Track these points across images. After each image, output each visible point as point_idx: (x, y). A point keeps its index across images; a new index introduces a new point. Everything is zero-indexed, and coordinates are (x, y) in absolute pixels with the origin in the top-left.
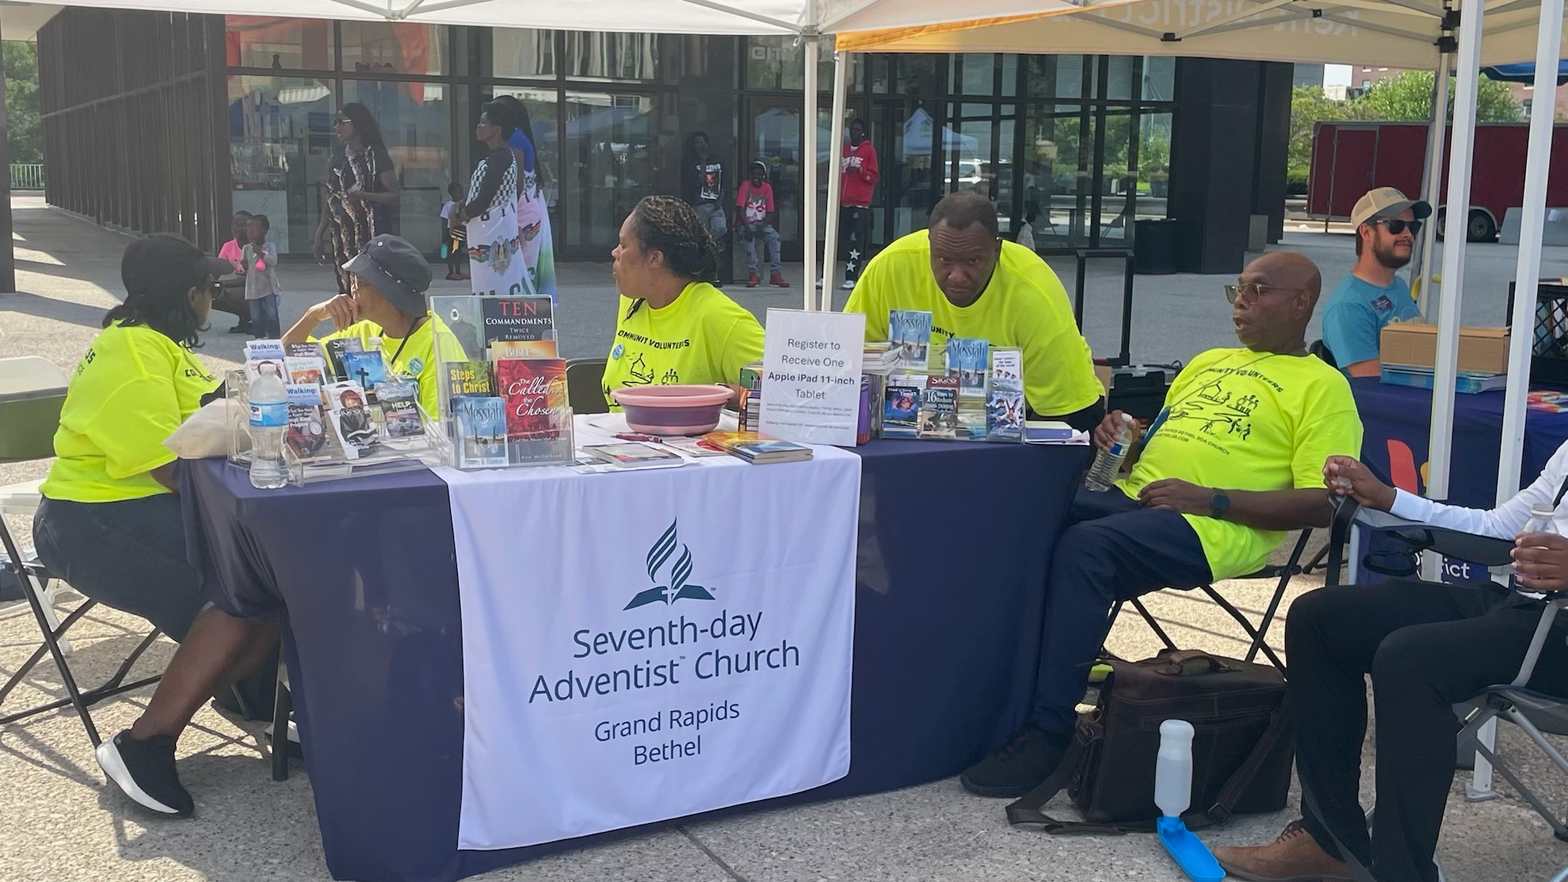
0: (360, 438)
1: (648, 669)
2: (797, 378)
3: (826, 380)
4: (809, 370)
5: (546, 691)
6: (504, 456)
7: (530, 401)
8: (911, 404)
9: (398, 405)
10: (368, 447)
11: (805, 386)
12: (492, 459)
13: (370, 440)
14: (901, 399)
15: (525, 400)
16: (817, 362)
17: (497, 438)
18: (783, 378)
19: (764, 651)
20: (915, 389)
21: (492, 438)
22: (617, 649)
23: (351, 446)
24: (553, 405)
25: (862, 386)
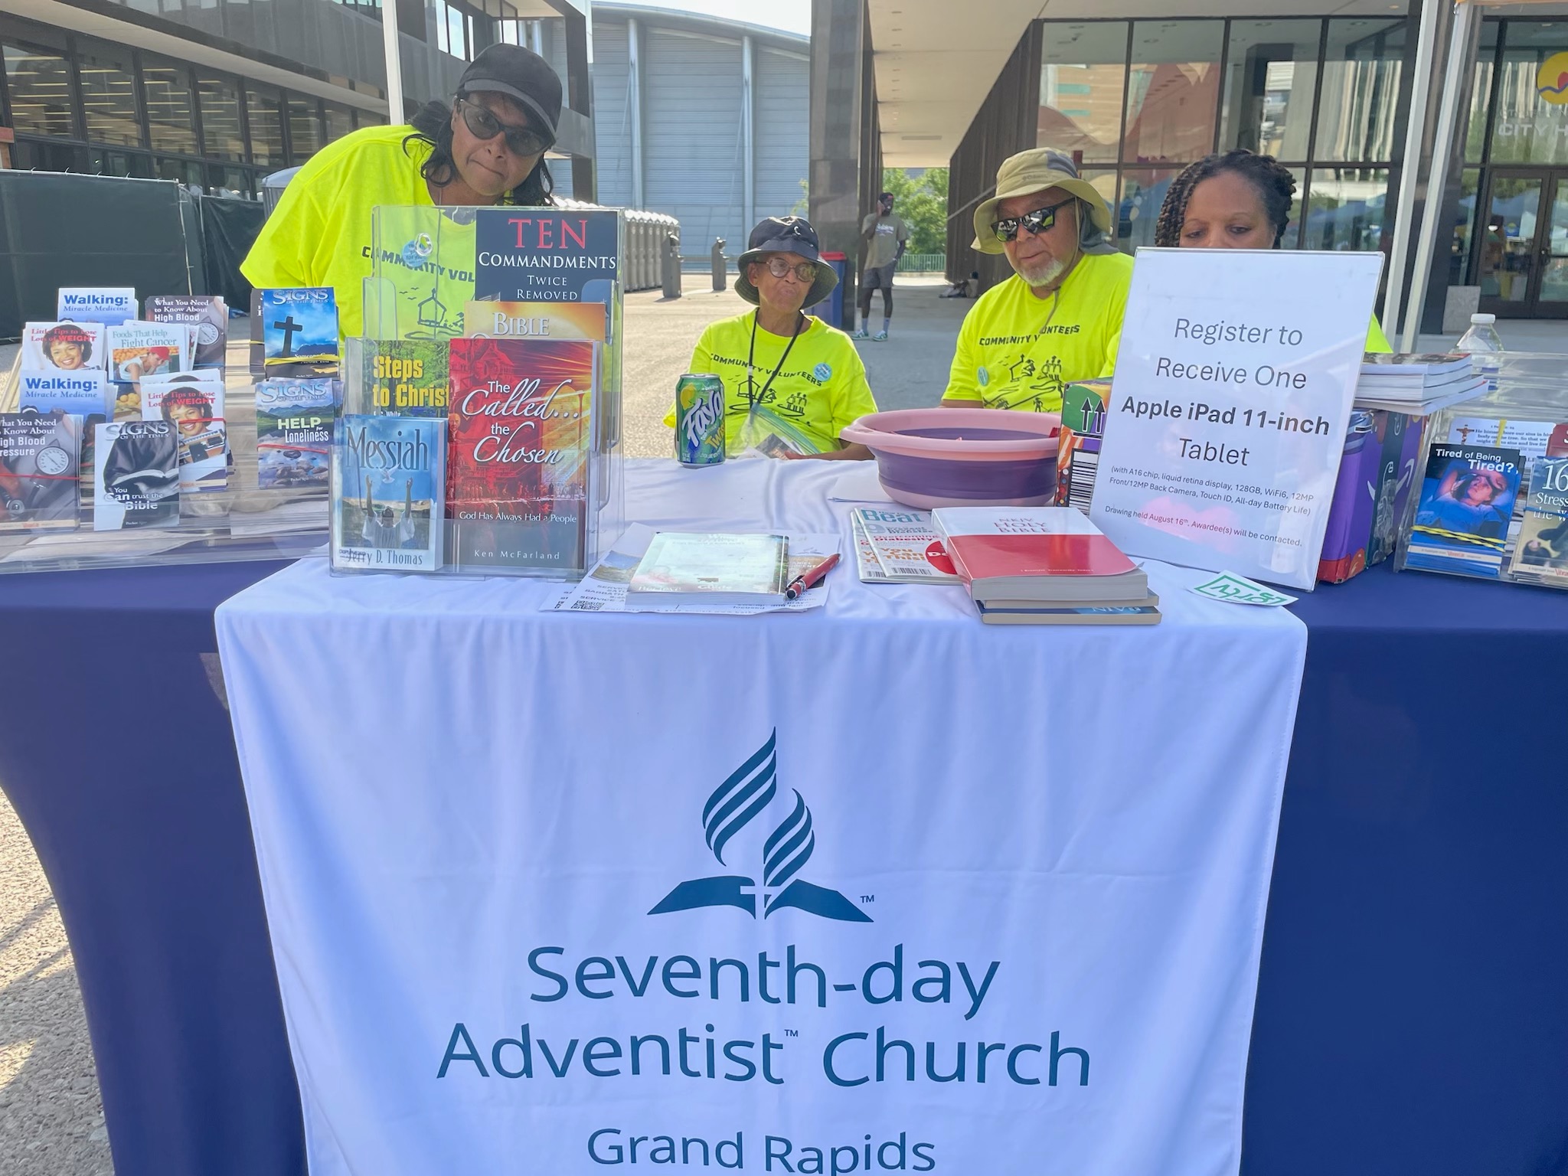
0: (143, 487)
1: (710, 1044)
2: (1185, 412)
3: (1256, 420)
4: (1219, 395)
5: (474, 1056)
6: (427, 548)
7: (503, 430)
8: (1495, 492)
9: (293, 423)
10: (154, 506)
11: (1202, 431)
12: (399, 552)
13: (167, 492)
14: (1468, 477)
15: (495, 427)
16: (1240, 374)
17: (413, 507)
18: (1154, 410)
19: (1001, 1046)
20: (1512, 456)
21: (403, 506)
22: (639, 992)
23: (115, 502)
24: (551, 442)
25: (1349, 438)
